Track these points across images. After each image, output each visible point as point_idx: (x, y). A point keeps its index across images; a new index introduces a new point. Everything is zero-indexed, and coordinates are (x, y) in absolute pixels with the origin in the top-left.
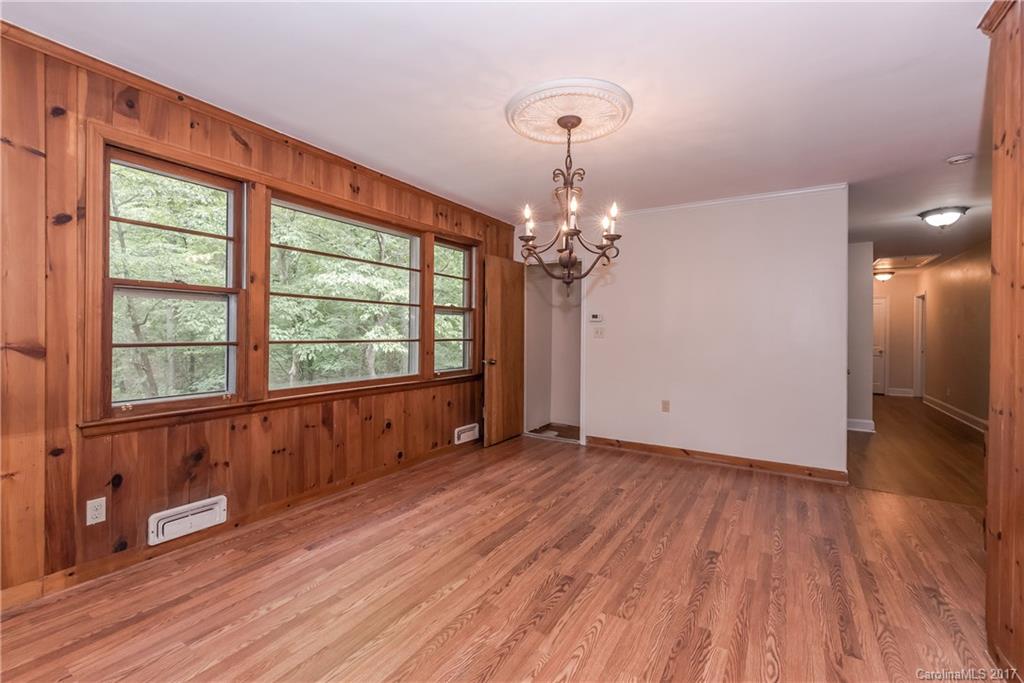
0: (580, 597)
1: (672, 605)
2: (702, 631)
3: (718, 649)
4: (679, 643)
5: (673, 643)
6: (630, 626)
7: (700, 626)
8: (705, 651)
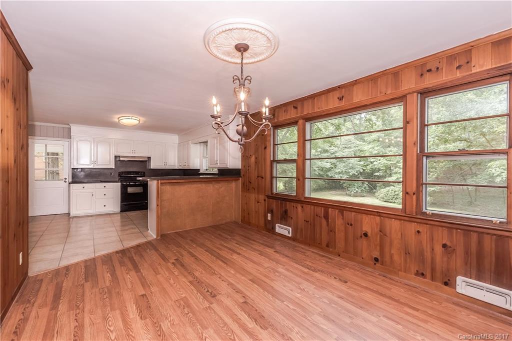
0: (199, 294)
1: (167, 318)
2: (145, 318)
3: (135, 316)
4: (150, 307)
5: (152, 306)
6: (172, 300)
7: (148, 320)
8: (139, 312)
